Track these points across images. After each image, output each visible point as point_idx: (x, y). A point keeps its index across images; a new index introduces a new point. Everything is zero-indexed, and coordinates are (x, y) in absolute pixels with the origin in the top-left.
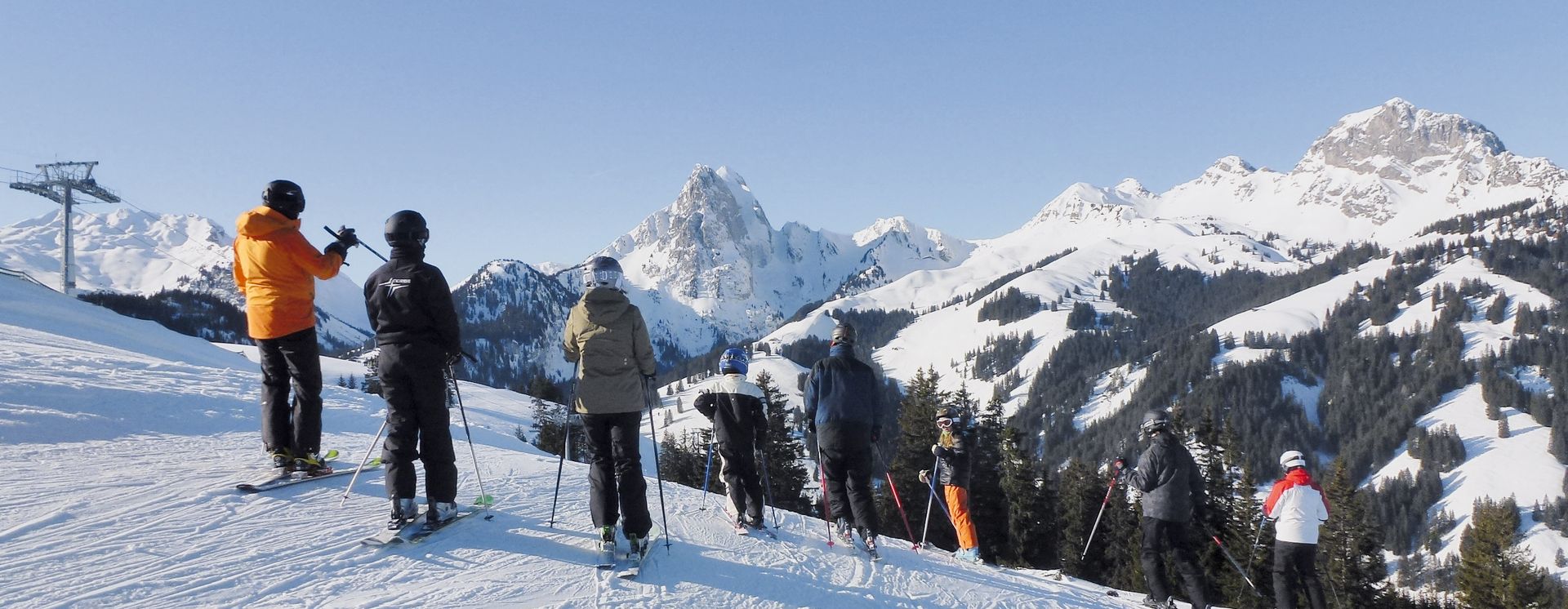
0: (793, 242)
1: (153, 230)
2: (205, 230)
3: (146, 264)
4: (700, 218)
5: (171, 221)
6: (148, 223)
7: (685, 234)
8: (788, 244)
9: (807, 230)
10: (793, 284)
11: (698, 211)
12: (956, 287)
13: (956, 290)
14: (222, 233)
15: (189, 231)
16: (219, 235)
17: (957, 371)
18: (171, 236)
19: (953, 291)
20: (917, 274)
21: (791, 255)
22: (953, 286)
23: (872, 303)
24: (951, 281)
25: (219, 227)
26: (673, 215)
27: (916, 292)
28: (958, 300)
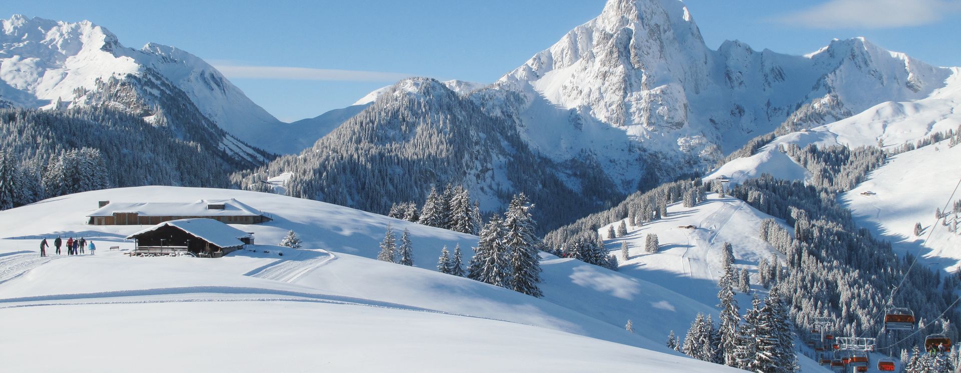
0: (731, 63)
1: (48, 39)
2: (100, 39)
3: (41, 75)
4: (628, 34)
5: (66, 28)
6: (43, 32)
7: (611, 53)
8: (726, 67)
9: (749, 50)
10: (733, 113)
11: (628, 26)
12: (934, 122)
13: (934, 126)
14: (116, 42)
15: (84, 39)
16: (113, 46)
17: (945, 224)
18: (65, 44)
19: (930, 127)
20: (886, 107)
21: (730, 78)
22: (930, 121)
23: (832, 139)
24: (927, 115)
25: (115, 37)
26: (597, 30)
27: (884, 126)
28: (937, 138)
